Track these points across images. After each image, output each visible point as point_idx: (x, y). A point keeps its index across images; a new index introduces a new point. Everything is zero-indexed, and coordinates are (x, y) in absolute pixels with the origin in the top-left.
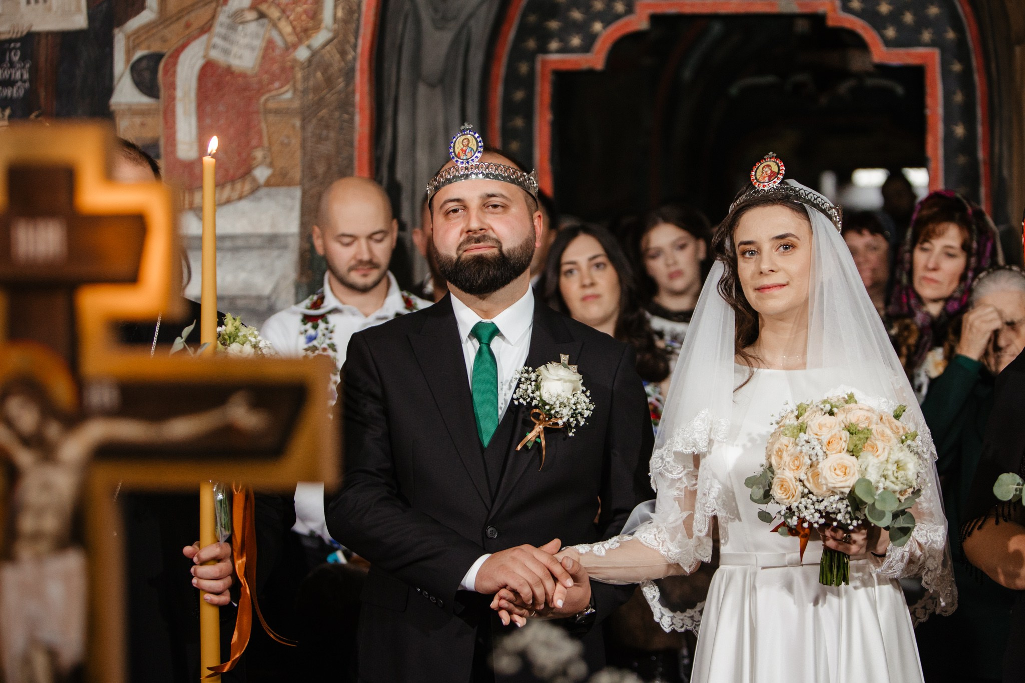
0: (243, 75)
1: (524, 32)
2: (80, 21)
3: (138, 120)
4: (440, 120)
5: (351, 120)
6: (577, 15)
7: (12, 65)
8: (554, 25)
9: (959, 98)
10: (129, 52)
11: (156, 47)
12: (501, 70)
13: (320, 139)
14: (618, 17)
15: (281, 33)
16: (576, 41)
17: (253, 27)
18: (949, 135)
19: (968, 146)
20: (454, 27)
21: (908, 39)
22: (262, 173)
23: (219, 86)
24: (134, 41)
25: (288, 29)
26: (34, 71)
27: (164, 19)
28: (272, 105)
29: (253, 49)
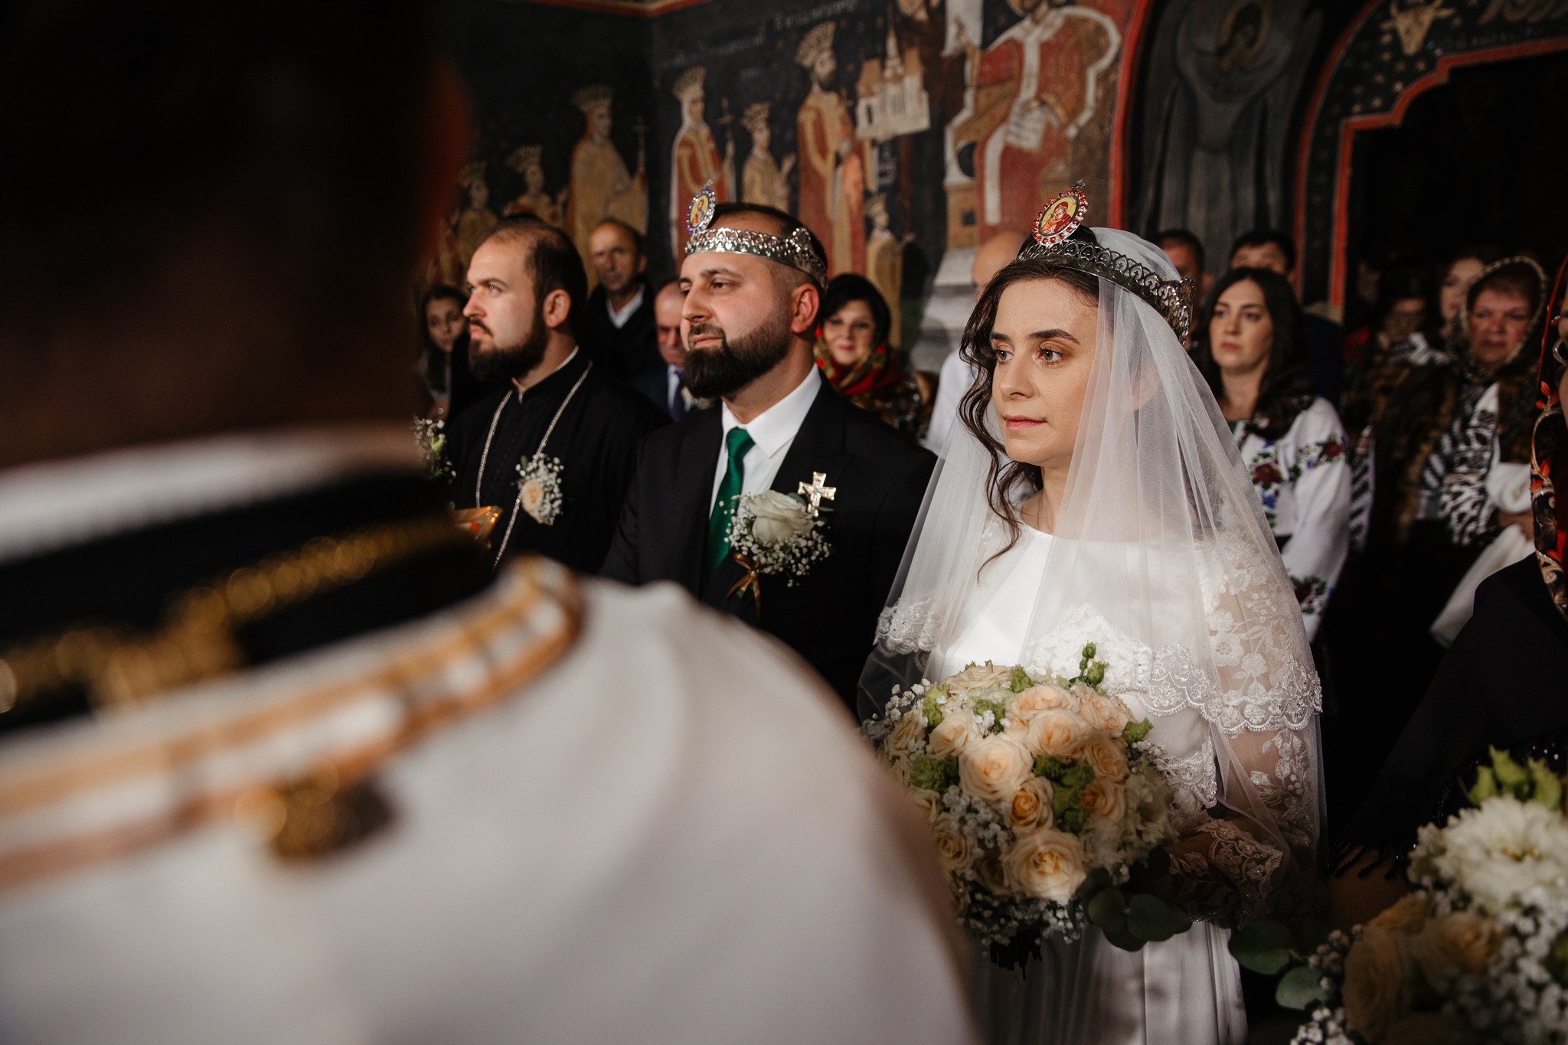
0: (1030, 154)
1: (1330, 99)
2: (923, 123)
3: (961, 195)
4: (1226, 179)
5: (1106, 185)
6: (1380, 79)
7: (886, 161)
8: (1358, 90)
10: (956, 142)
11: (972, 137)
12: (1308, 135)
14: (1420, 75)
15: (1056, 116)
16: (1377, 103)
17: (1036, 114)
20: (1243, 98)
23: (1014, 164)
24: (959, 133)
25: (1060, 111)
26: (898, 164)
27: (978, 114)
28: (1051, 176)
29: (1034, 131)
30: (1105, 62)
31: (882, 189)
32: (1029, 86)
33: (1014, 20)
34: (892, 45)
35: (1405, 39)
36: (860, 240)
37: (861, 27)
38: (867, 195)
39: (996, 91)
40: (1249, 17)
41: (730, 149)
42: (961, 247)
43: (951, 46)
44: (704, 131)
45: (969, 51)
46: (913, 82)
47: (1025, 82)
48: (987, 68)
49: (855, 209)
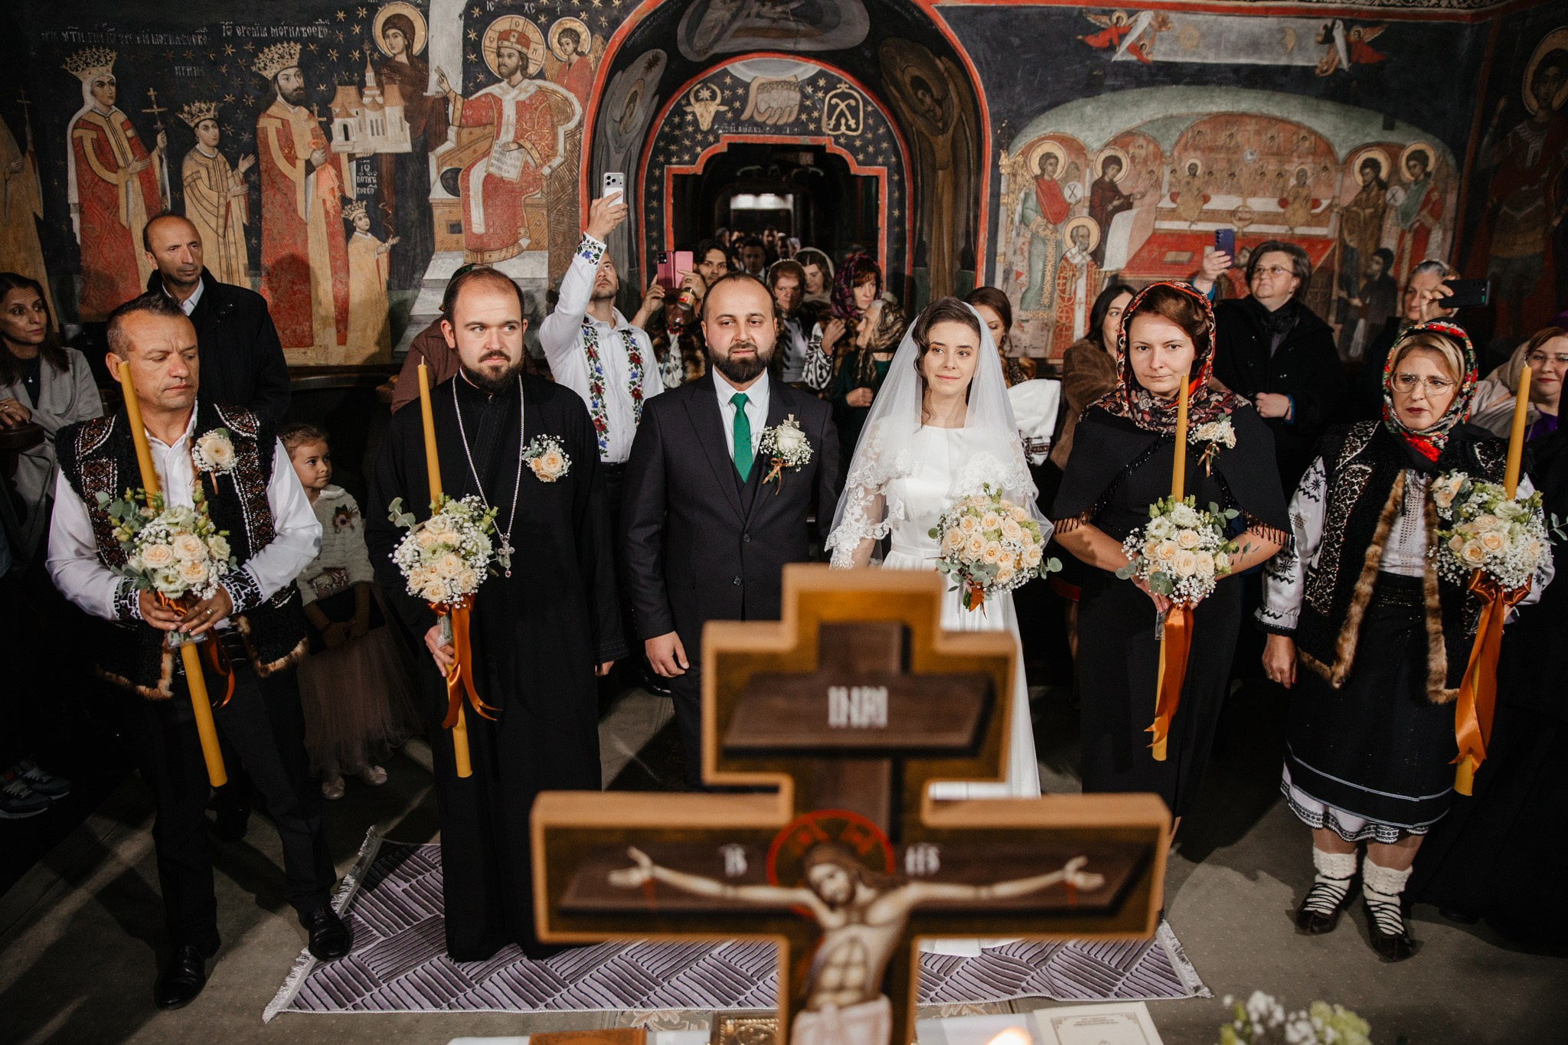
0: (511, 183)
1: (657, 151)
2: (406, 147)
3: (447, 209)
6: (687, 142)
7: (365, 174)
8: (673, 148)
9: (896, 195)
10: (439, 168)
11: (456, 164)
12: (644, 174)
13: (559, 222)
14: (711, 144)
15: (532, 158)
16: (686, 158)
17: (515, 154)
18: (890, 215)
19: (900, 222)
20: (624, 150)
21: (870, 161)
22: (524, 242)
23: (496, 189)
24: (442, 160)
25: (537, 155)
26: (379, 178)
27: (460, 147)
28: (529, 201)
29: (515, 167)
30: (572, 125)
31: (361, 197)
32: (507, 132)
33: (493, 80)
34: (370, 76)
35: (700, 120)
36: (341, 239)
37: (334, 55)
38: (345, 201)
39: (477, 131)
40: (633, 99)
41: (161, 140)
42: (448, 250)
43: (433, 89)
44: (119, 117)
45: (452, 96)
46: (394, 112)
47: (503, 129)
48: (469, 112)
49: (332, 212)
